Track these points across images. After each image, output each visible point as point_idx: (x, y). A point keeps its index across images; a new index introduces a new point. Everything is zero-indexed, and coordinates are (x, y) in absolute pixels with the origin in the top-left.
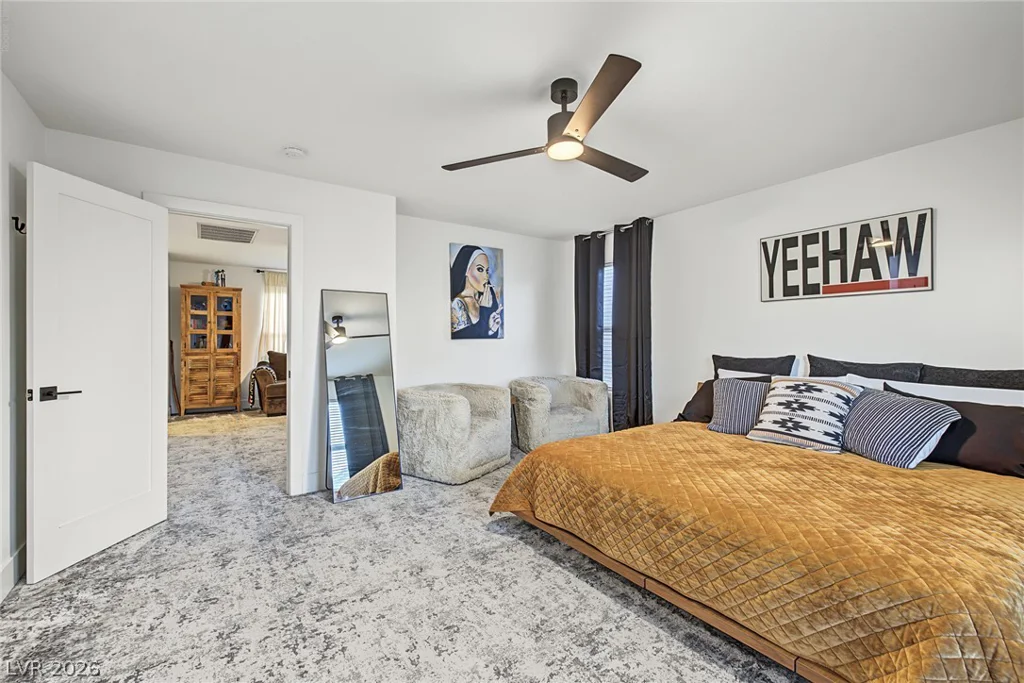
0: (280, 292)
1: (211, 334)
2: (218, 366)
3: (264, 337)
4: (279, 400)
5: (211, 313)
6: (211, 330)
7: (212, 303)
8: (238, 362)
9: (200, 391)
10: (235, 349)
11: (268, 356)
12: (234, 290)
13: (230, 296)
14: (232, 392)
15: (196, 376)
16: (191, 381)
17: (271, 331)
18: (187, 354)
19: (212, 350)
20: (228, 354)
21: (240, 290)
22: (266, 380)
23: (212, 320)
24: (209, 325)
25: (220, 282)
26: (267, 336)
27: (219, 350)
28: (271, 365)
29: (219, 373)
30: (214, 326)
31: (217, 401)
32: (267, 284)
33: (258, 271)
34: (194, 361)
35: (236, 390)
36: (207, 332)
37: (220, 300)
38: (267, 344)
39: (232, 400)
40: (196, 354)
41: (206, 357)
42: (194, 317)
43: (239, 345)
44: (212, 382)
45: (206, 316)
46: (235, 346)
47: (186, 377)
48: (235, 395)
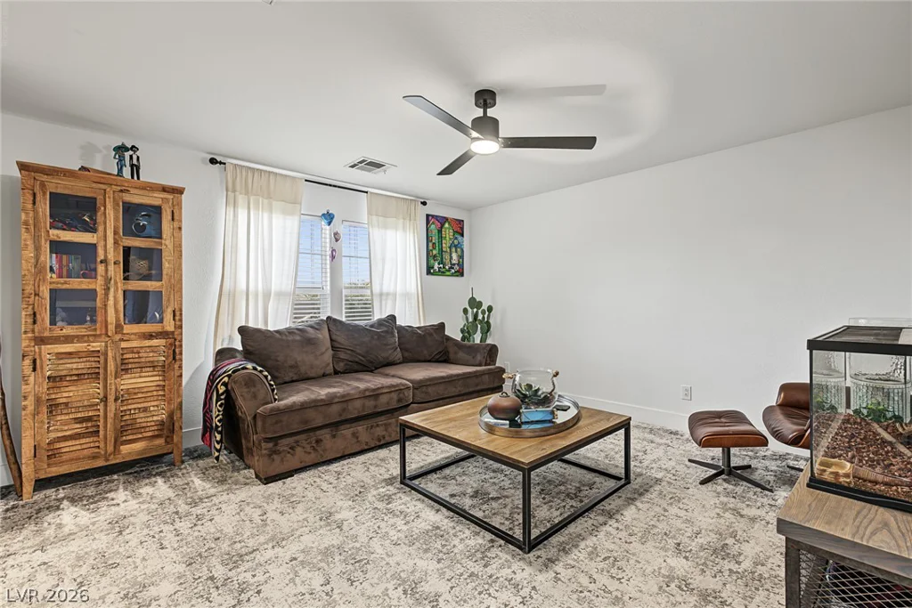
0: (257, 208)
1: (107, 289)
2: (124, 368)
3: (225, 296)
4: (290, 440)
5: (107, 238)
6: (108, 280)
7: (111, 218)
8: (175, 353)
9: (78, 428)
10: (169, 326)
11: (238, 338)
12: (165, 189)
13: (157, 202)
14: (162, 423)
15: (64, 395)
16: (53, 407)
17: (243, 287)
18: (40, 341)
19: (111, 328)
20: (150, 336)
21: (180, 191)
22: (255, 396)
23: (111, 256)
24: (101, 268)
25: (127, 172)
26: (233, 296)
27: (129, 329)
28: (248, 354)
29: (129, 382)
30: (115, 272)
31: (125, 449)
32: (230, 190)
33: (213, 161)
34: (60, 356)
35: (171, 416)
36: (98, 285)
37: (130, 210)
38: (233, 315)
39: (160, 441)
40: (68, 339)
41: (96, 346)
42: (57, 247)
43: (177, 315)
44: (112, 406)
45: (94, 246)
46: (168, 316)
47: (38, 401)
48: (169, 428)
